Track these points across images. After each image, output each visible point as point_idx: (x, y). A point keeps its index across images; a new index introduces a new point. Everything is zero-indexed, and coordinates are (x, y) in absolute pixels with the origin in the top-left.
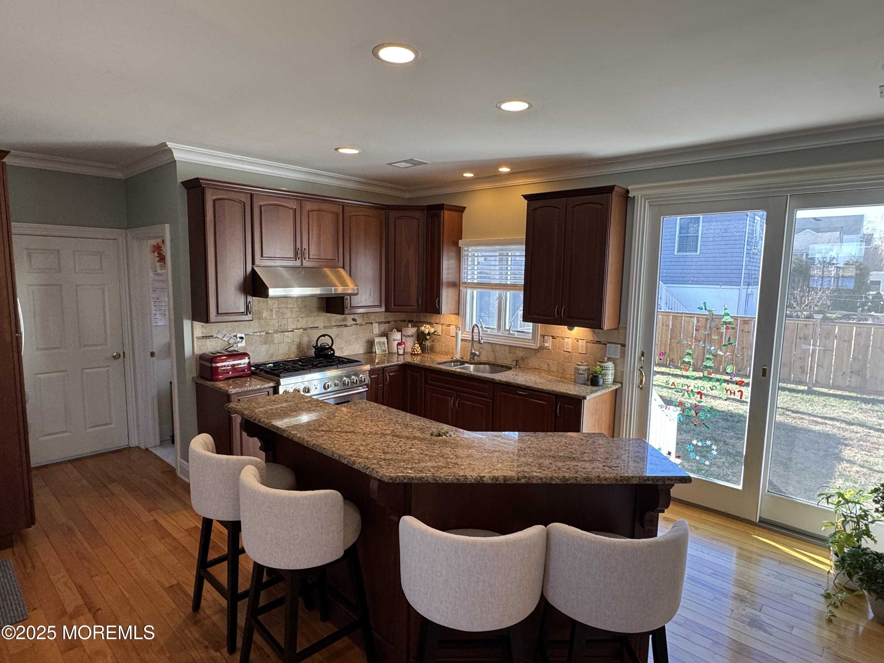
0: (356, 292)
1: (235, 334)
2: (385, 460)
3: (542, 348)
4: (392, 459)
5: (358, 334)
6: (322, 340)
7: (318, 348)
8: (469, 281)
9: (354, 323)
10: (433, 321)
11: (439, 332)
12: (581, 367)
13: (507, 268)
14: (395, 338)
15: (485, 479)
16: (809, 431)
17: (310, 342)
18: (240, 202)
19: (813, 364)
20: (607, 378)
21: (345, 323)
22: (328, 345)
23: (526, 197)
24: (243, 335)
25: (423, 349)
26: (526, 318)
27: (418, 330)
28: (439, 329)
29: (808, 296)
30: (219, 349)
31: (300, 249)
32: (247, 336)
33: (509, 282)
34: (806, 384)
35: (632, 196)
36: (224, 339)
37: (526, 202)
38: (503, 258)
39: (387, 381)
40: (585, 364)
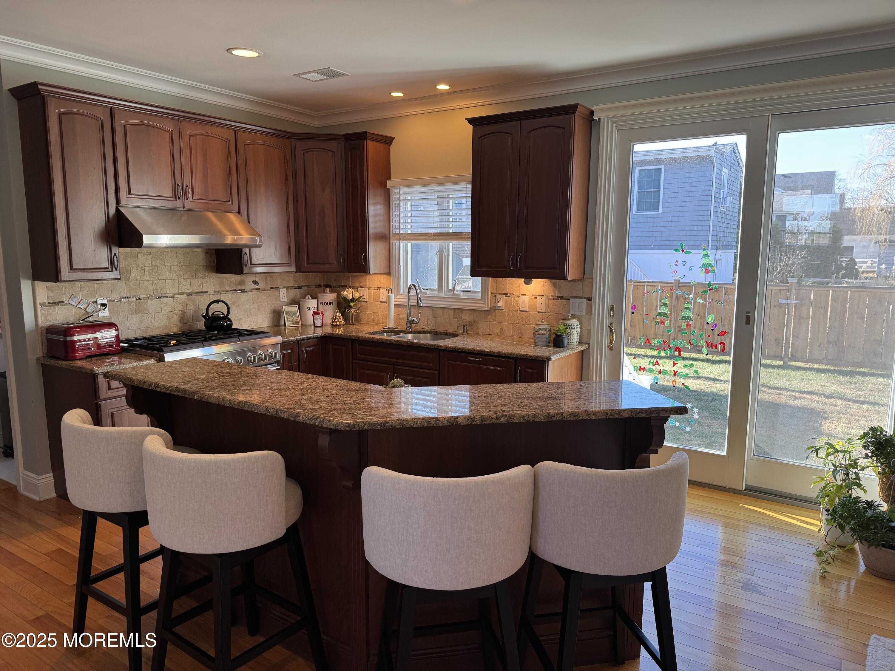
0: (258, 243)
1: (95, 300)
2: (335, 409)
3: (494, 309)
4: (344, 409)
5: (261, 302)
6: (213, 309)
7: (209, 318)
8: (402, 232)
9: (255, 286)
10: (357, 284)
11: (366, 297)
12: (542, 327)
13: (448, 213)
14: (310, 307)
15: (459, 420)
16: (787, 406)
17: (196, 311)
18: (96, 118)
19: (788, 335)
20: (572, 338)
21: (243, 288)
22: (223, 314)
23: (471, 121)
24: (105, 302)
25: (346, 318)
26: (474, 273)
27: (338, 296)
28: (365, 293)
29: (780, 262)
30: (72, 319)
31: (180, 184)
32: (111, 303)
33: (451, 231)
34: (780, 358)
35: (597, 119)
36: (79, 306)
37: (471, 127)
38: (443, 200)
39: (303, 357)
40: (546, 323)
